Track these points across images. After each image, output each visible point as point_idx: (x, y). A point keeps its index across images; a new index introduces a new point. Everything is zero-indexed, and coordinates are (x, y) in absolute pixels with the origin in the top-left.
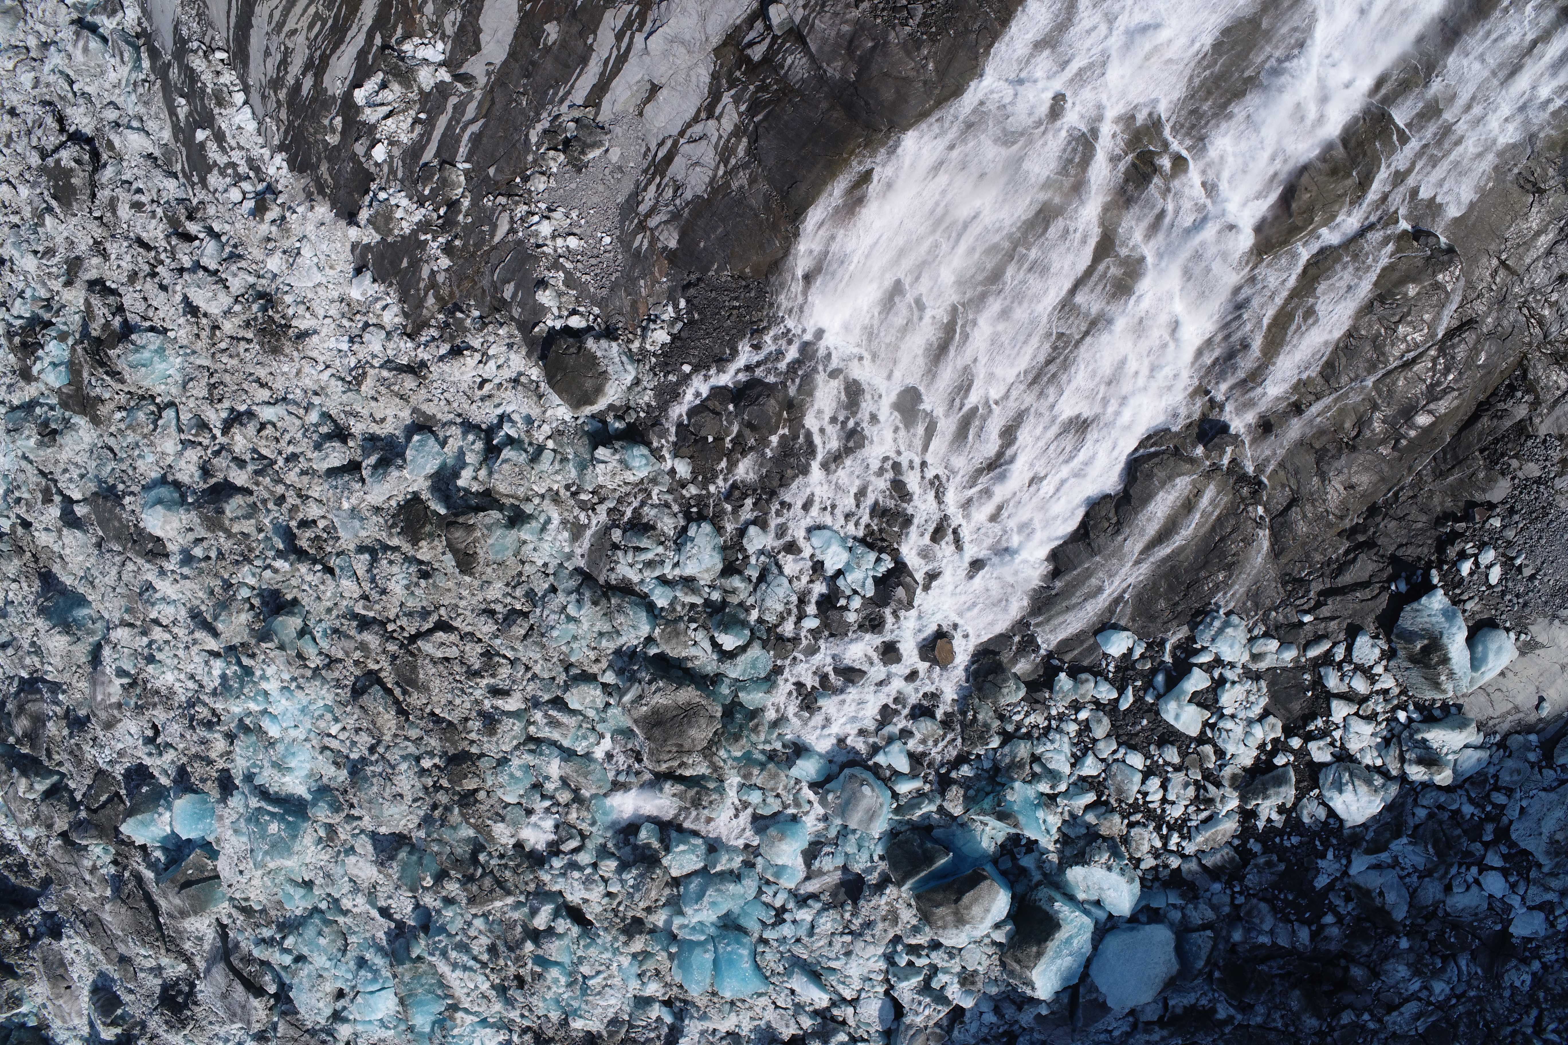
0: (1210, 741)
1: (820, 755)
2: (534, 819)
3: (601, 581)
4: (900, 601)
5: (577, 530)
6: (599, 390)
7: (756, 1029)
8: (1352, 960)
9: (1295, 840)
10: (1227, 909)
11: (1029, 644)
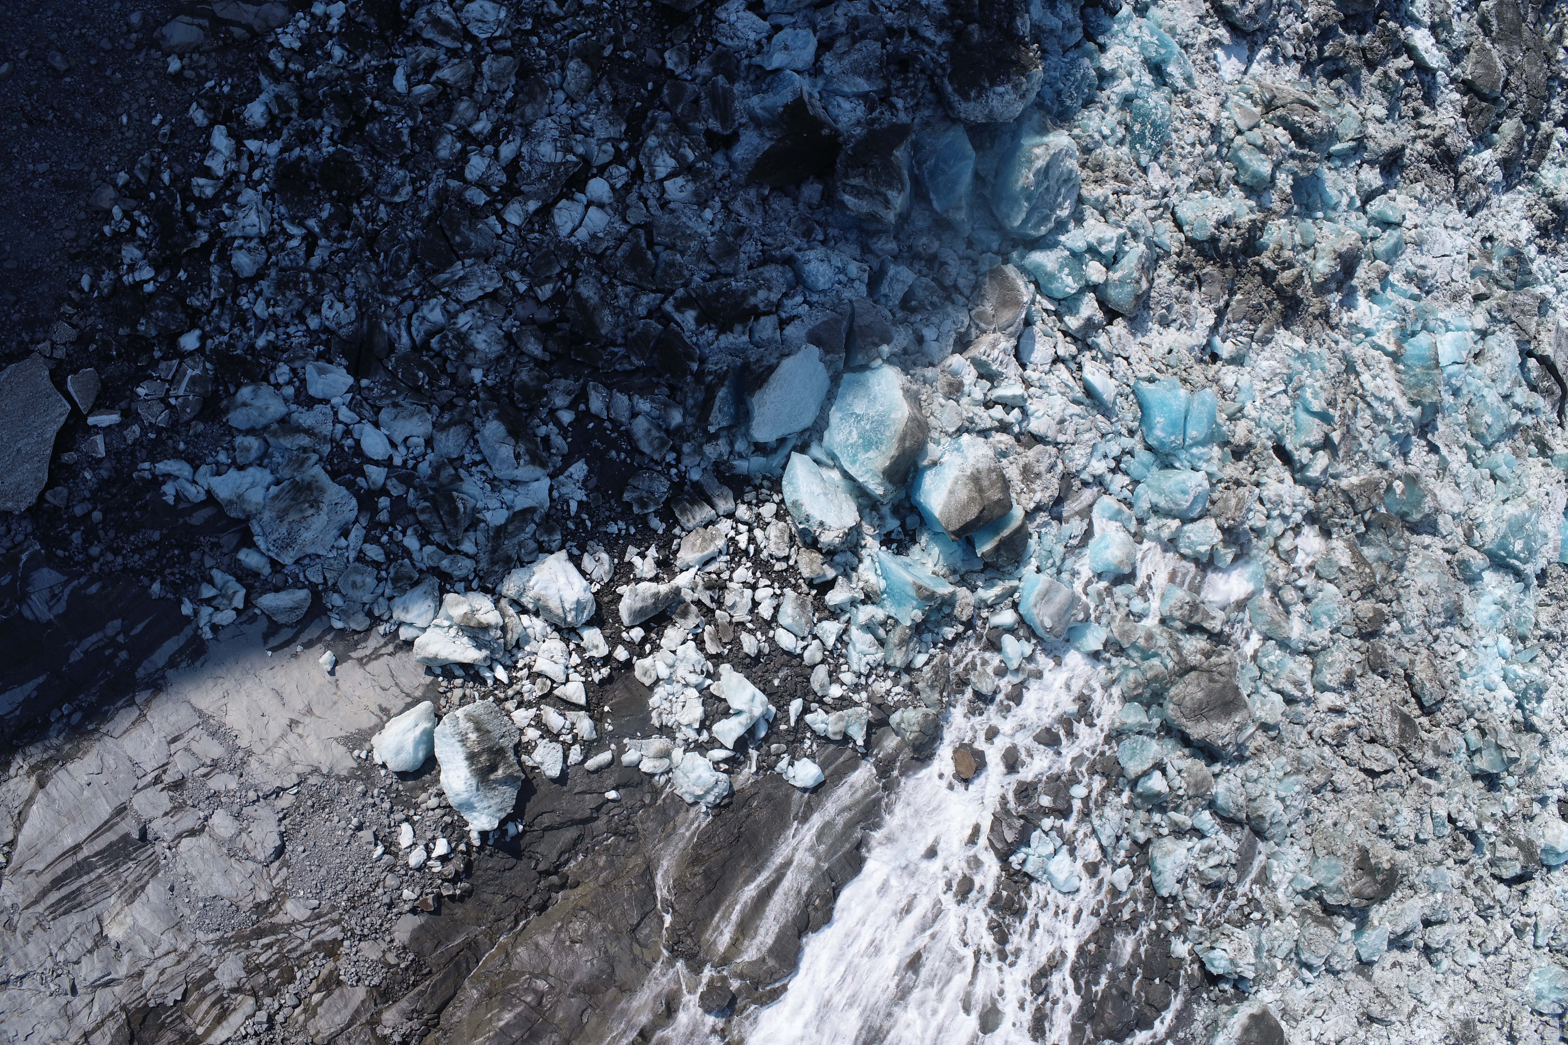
0: (709, 657)
1: (1078, 649)
2: (1309, 561)
3: (1247, 828)
4: (1010, 827)
5: (1263, 879)
6: (1246, 1030)
7: (1145, 332)
8: (539, 363)
9: (613, 529)
10: (686, 448)
11: (884, 769)
